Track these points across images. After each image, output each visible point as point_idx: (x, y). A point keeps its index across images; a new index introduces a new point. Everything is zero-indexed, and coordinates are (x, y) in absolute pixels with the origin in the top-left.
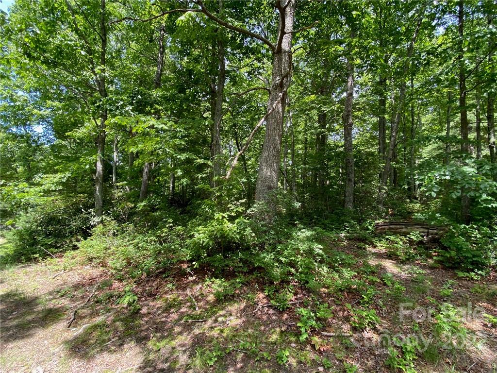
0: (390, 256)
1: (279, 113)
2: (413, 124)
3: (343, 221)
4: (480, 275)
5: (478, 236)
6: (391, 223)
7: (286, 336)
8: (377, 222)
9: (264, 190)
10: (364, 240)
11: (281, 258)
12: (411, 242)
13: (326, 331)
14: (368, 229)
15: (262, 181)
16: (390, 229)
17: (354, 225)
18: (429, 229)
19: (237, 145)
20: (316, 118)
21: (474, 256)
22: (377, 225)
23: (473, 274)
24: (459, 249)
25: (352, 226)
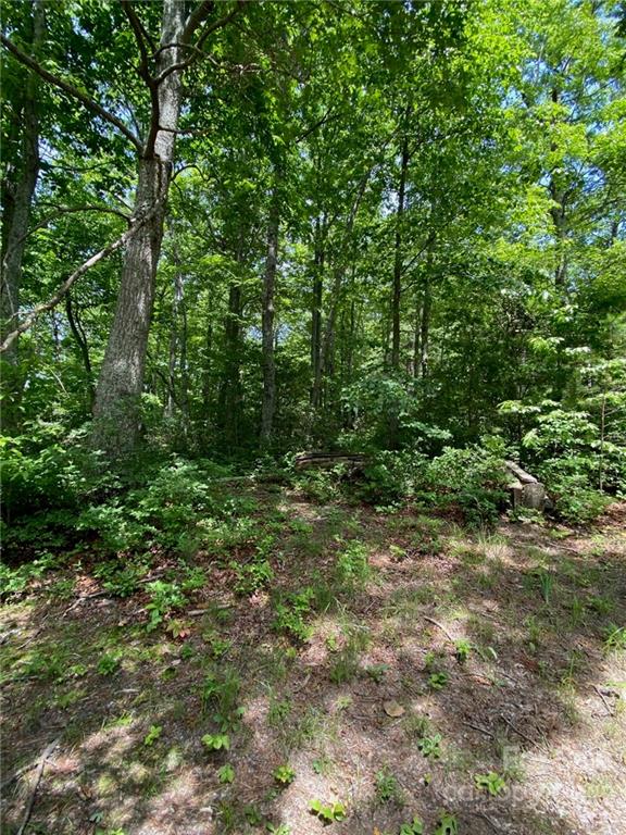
0: (308, 498)
1: (147, 264)
2: (352, 329)
3: (255, 456)
4: (397, 507)
5: (401, 464)
6: (315, 456)
7: (125, 632)
8: (298, 454)
9: (113, 398)
10: (279, 481)
11: (133, 513)
12: (335, 477)
13: (196, 609)
14: (287, 465)
15: (108, 381)
16: (313, 463)
17: (269, 461)
18: (354, 460)
19: (70, 318)
20: (227, 296)
21: (393, 486)
22: (298, 459)
23: (390, 507)
24: (379, 480)
25: (267, 463)
